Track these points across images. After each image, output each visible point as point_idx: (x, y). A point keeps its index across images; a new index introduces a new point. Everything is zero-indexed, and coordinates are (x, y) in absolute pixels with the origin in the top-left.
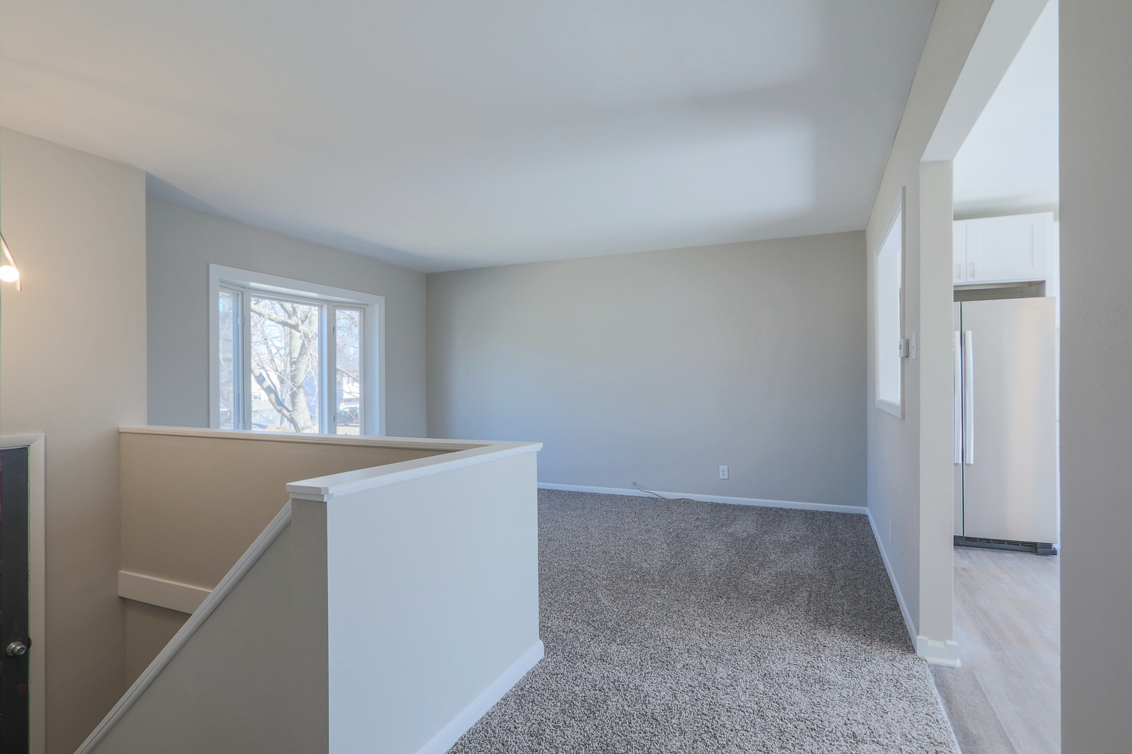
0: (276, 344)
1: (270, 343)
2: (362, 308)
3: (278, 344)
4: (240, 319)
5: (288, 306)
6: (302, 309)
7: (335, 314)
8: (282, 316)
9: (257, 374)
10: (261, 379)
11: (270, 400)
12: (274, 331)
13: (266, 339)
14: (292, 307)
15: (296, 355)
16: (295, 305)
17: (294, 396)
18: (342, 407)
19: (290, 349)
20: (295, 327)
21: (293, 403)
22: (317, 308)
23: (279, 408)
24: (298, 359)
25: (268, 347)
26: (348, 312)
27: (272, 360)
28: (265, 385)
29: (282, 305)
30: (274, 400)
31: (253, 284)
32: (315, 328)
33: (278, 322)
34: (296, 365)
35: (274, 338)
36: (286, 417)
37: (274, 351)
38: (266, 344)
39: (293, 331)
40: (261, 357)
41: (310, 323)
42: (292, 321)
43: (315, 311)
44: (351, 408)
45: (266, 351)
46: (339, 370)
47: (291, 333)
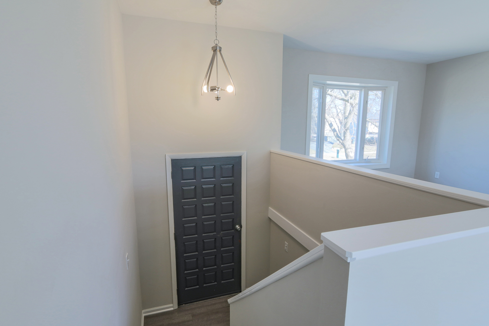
0: (340, 108)
1: (337, 108)
2: (384, 89)
3: (340, 107)
4: (321, 100)
5: (345, 91)
6: (351, 92)
7: (368, 94)
8: (343, 96)
9: (330, 123)
10: (331, 125)
11: (334, 135)
12: (339, 102)
13: (336, 106)
14: (347, 91)
15: (347, 114)
16: (348, 91)
17: (345, 133)
18: (368, 136)
19: (345, 111)
20: (347, 101)
21: (344, 137)
22: (359, 91)
23: (338, 138)
24: (348, 116)
25: (336, 109)
26: (375, 92)
27: (338, 115)
28: (333, 128)
29: (342, 91)
30: (336, 135)
31: (328, 82)
32: (357, 101)
33: (340, 99)
34: (347, 119)
35: (339, 105)
36: (341, 143)
37: (339, 111)
38: (336, 108)
39: (347, 103)
40: (334, 114)
41: (355, 98)
42: (346, 99)
43: (357, 93)
44: (371, 137)
45: (336, 111)
46: (368, 121)
47: (345, 104)
